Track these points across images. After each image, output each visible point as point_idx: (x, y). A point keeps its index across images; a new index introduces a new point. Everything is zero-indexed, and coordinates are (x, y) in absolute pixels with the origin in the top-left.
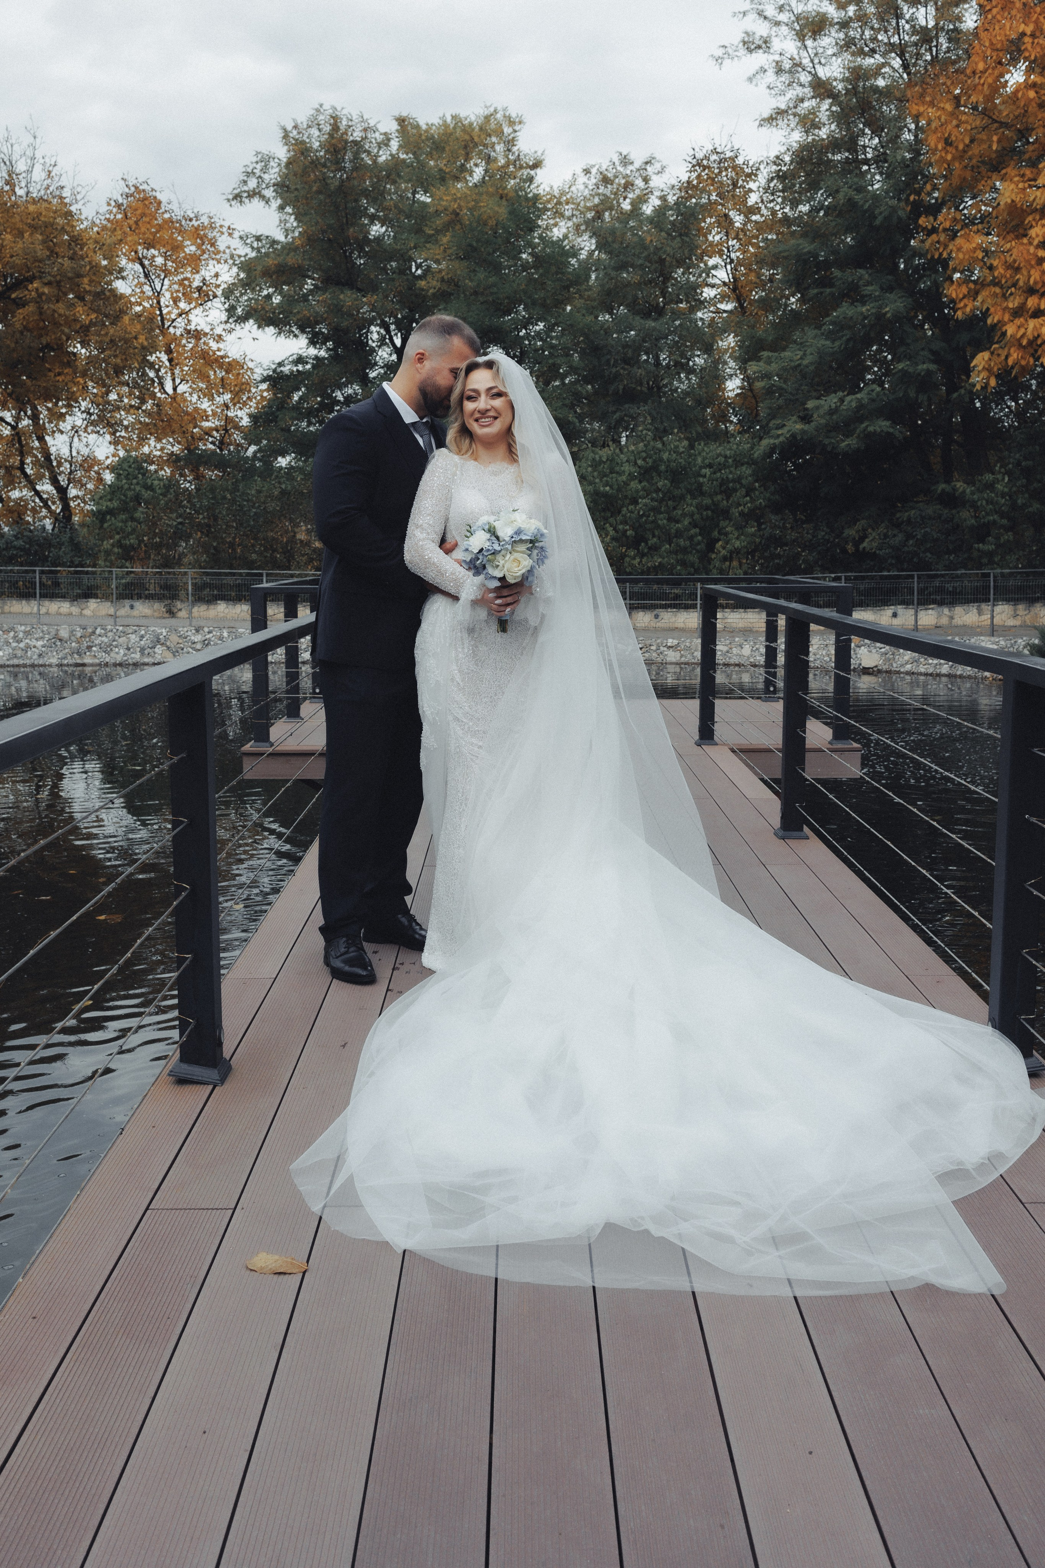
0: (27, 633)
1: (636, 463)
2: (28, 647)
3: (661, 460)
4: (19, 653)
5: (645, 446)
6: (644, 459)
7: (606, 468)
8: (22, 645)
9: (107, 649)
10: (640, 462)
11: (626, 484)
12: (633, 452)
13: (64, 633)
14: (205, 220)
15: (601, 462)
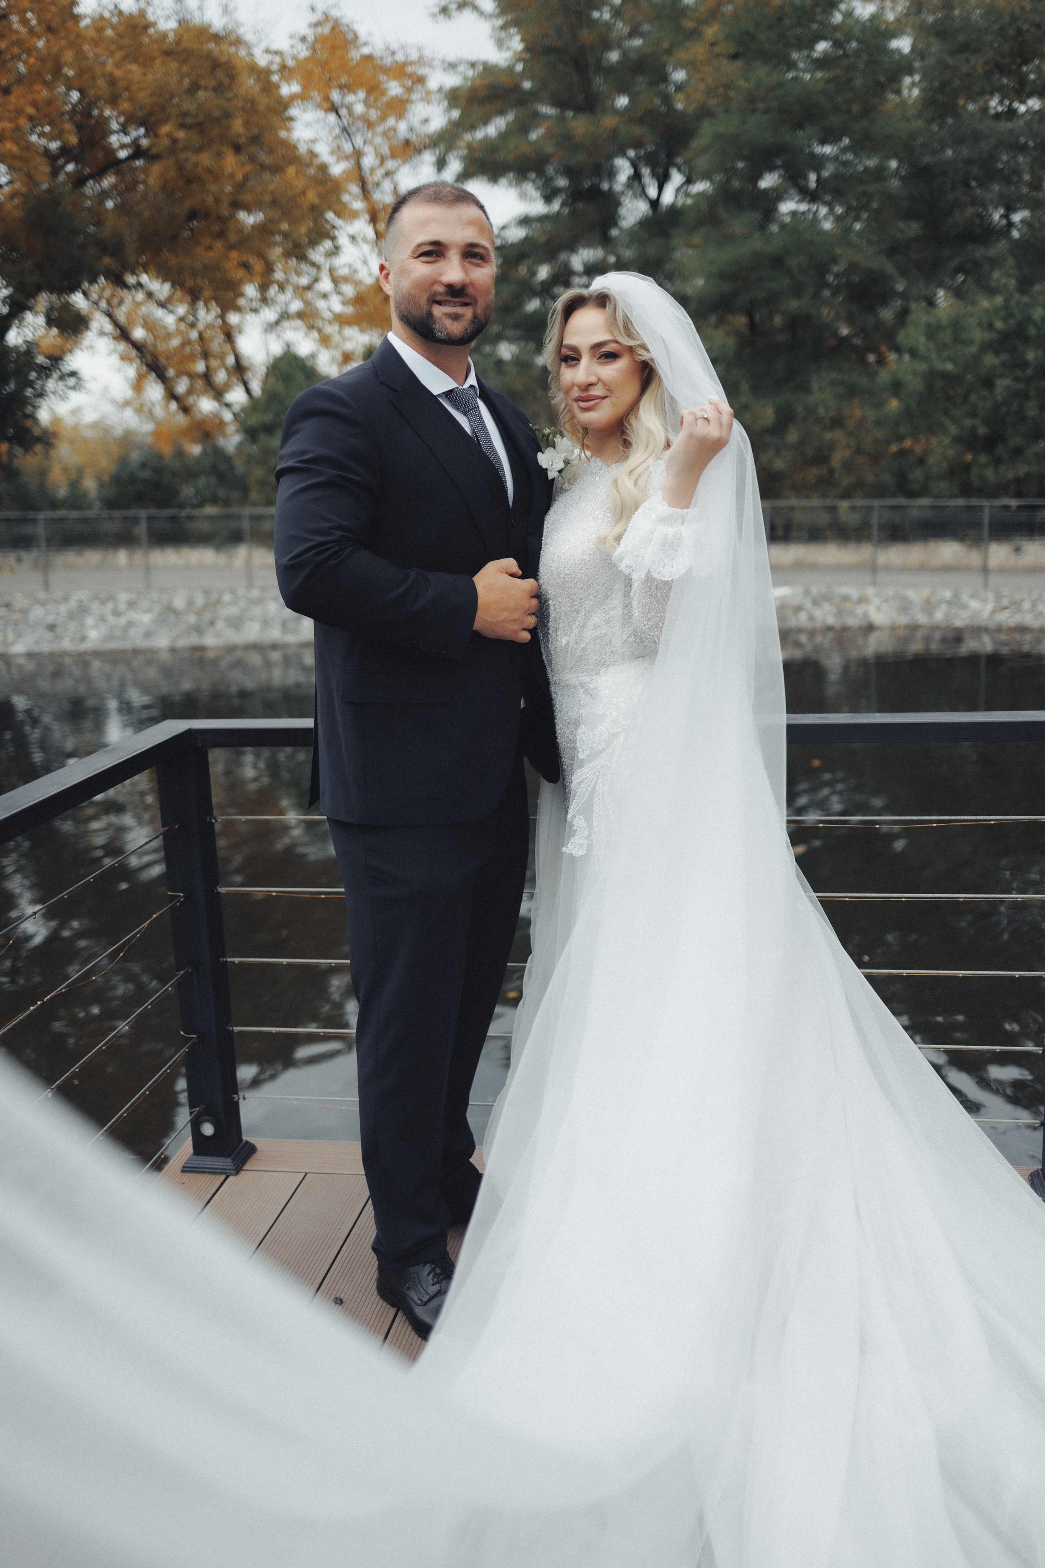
0: (131, 604)
1: (991, 326)
2: (130, 624)
3: (1029, 320)
4: (118, 633)
5: (1006, 300)
6: (1005, 320)
7: (946, 336)
8: (123, 621)
9: (236, 623)
10: (999, 325)
11: (977, 358)
12: (986, 311)
13: (179, 602)
14: (414, 56)
15: (939, 328)
